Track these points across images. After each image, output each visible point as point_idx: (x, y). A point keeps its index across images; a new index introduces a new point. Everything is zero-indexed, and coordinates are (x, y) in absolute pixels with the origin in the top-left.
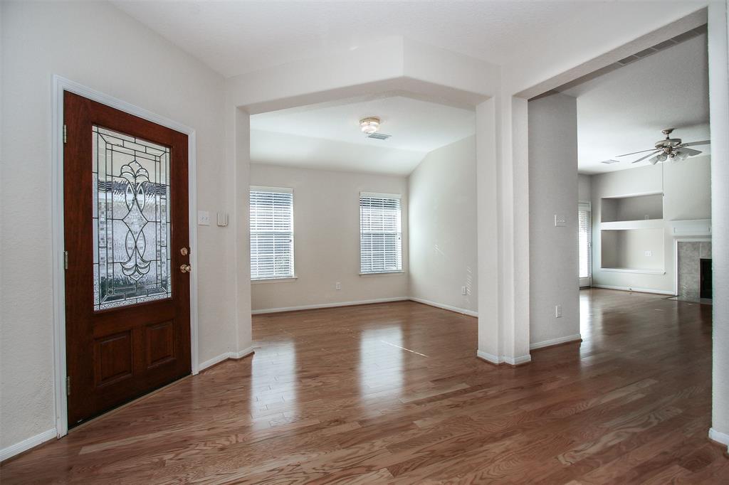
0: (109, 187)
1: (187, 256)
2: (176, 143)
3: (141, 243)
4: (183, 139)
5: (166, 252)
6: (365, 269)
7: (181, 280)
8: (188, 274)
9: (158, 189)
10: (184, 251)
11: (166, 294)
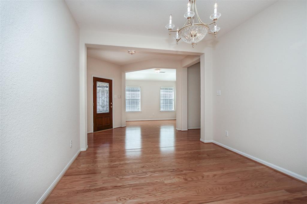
0: (99, 87)
1: (112, 104)
2: (110, 82)
3: (104, 102)
4: (111, 81)
5: (108, 104)
6: (162, 110)
7: (111, 109)
8: (112, 108)
9: (107, 87)
10: (111, 103)
11: (108, 111)
